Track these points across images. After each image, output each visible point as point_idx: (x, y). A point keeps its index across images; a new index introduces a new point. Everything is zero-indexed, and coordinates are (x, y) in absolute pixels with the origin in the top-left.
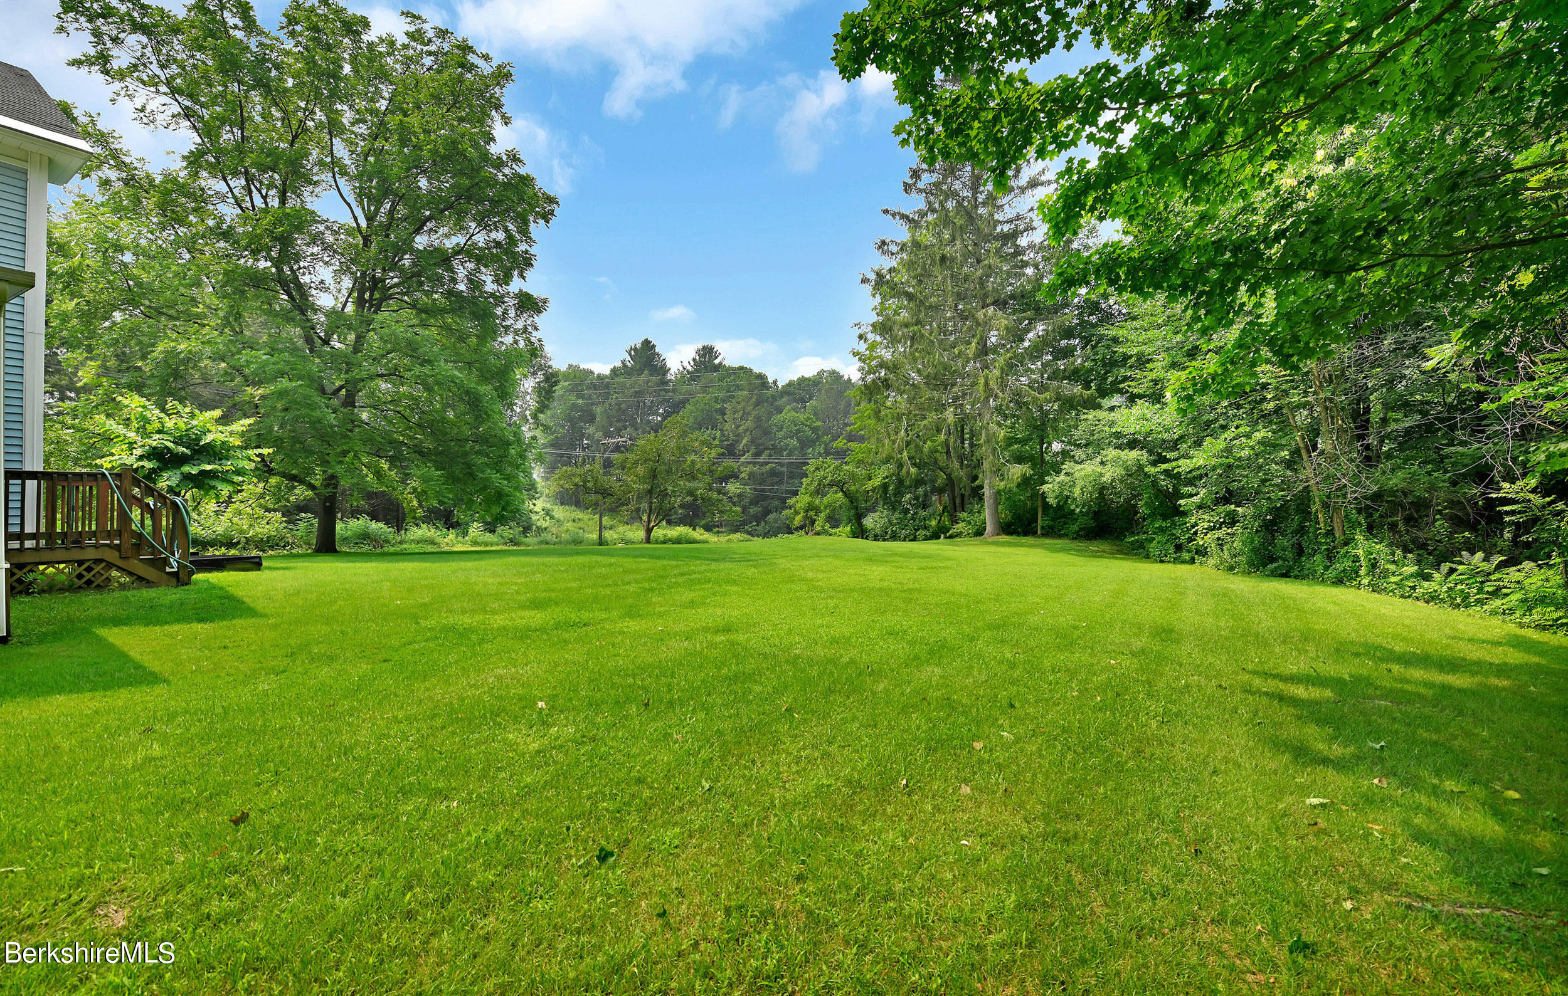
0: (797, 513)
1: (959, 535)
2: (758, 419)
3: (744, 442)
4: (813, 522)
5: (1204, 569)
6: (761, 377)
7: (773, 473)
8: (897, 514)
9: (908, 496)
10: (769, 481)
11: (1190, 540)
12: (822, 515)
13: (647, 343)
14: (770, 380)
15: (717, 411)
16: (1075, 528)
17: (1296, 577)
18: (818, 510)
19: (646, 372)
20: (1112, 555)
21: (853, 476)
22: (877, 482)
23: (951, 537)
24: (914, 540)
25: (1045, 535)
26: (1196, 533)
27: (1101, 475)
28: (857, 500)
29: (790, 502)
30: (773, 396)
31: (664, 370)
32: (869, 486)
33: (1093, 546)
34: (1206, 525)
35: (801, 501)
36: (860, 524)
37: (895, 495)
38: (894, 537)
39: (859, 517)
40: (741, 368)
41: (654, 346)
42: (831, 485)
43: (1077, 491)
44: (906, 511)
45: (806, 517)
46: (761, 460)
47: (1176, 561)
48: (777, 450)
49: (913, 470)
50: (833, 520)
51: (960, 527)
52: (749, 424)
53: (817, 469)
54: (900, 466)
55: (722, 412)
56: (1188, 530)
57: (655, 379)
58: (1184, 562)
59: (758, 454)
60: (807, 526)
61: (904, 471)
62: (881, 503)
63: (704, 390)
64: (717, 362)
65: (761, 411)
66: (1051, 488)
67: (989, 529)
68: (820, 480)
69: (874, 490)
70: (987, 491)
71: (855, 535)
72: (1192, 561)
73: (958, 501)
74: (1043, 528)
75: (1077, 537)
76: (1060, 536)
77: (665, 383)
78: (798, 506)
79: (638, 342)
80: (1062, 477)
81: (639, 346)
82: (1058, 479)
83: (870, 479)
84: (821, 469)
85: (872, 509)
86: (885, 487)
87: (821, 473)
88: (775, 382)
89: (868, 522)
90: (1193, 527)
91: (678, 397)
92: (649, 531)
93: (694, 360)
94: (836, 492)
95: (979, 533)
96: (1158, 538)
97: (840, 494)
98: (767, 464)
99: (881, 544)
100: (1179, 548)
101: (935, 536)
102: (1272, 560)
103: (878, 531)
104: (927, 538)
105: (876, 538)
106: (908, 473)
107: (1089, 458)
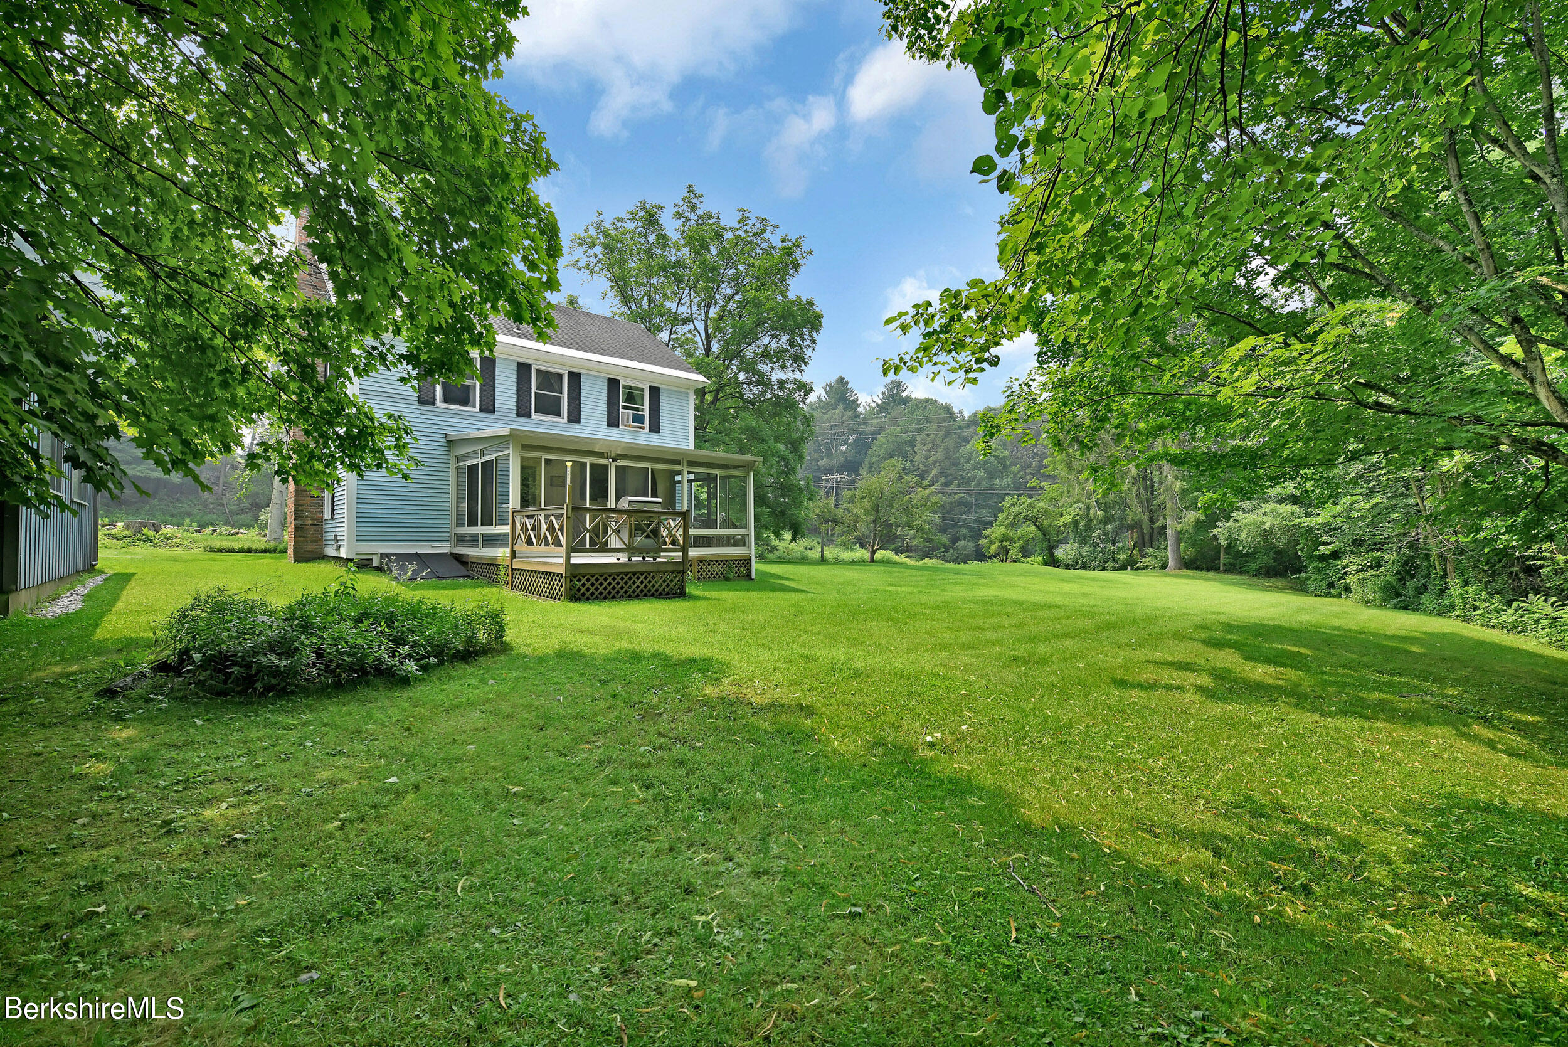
0: (992, 542)
1: (1145, 568)
2: (946, 449)
3: (934, 472)
4: (1007, 551)
5: (1348, 602)
6: (948, 409)
7: (961, 503)
8: (1087, 548)
9: (1098, 532)
10: (958, 509)
11: (1340, 579)
12: (1016, 545)
13: (841, 380)
14: (956, 410)
15: (906, 443)
16: (1255, 566)
17: (1413, 610)
18: (1012, 541)
19: (841, 406)
20: (1283, 590)
21: (1046, 513)
22: (1068, 518)
23: (1137, 569)
24: (1104, 569)
25: (1226, 571)
26: (1346, 573)
27: (1262, 523)
28: (1050, 533)
29: (986, 532)
30: (960, 427)
31: (854, 404)
32: (1061, 522)
33: (1268, 583)
34: (1355, 567)
35: (996, 532)
36: (1052, 555)
37: (1085, 530)
38: (1084, 567)
39: (1051, 548)
40: (927, 401)
41: (847, 383)
42: (1025, 520)
43: (1243, 536)
44: (1096, 545)
45: (1001, 547)
46: (949, 490)
47: (1328, 595)
48: (965, 481)
49: (1099, 513)
50: (1026, 552)
51: (1147, 561)
52: (940, 455)
53: (1013, 505)
54: (1088, 508)
55: (912, 443)
56: (1340, 571)
57: (849, 413)
58: (1334, 597)
59: (946, 485)
60: (1003, 554)
61: (1092, 512)
62: (1072, 537)
63: (894, 423)
64: (904, 394)
65: (950, 443)
66: (1221, 531)
67: (1171, 563)
68: (1015, 516)
69: (1065, 525)
70: (1169, 532)
71: (1046, 563)
72: (1339, 596)
73: (1146, 538)
74: (1224, 565)
75: (1257, 574)
76: (1241, 573)
77: (856, 415)
78: (993, 536)
79: (833, 380)
80: (1231, 523)
81: (833, 382)
82: (1227, 525)
83: (1062, 515)
84: (1016, 505)
85: (1064, 541)
86: (1076, 523)
87: (1016, 509)
88: (961, 412)
89: (1060, 553)
90: (1344, 568)
91: (869, 429)
92: (873, 553)
93: (883, 393)
94: (1029, 526)
95: (1164, 566)
96: (1314, 576)
97: (1033, 528)
98: (956, 493)
99: (1072, 571)
100: (1331, 585)
101: (1123, 568)
102: (1398, 595)
103: (1070, 561)
104: (1114, 569)
105: (1067, 567)
106: (1095, 514)
107: (1254, 509)
